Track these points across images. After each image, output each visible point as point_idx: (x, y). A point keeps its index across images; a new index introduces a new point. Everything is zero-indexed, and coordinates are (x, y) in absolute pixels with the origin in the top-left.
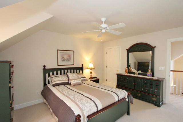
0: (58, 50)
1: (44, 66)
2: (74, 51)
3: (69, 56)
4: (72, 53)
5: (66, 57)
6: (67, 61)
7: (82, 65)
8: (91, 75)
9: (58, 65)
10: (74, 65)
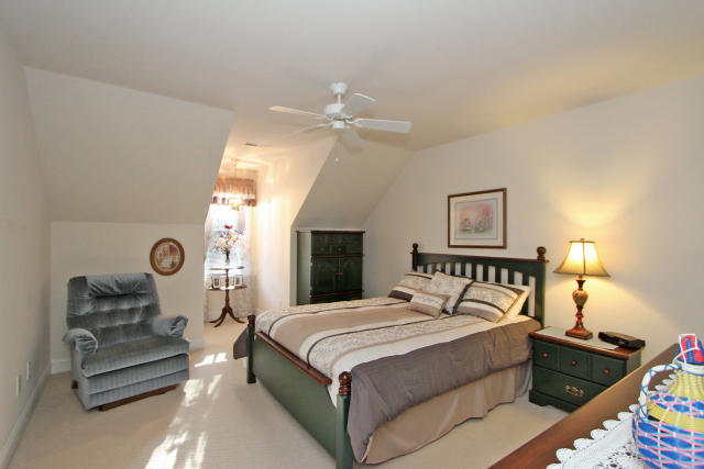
0: (449, 197)
1: (415, 246)
2: (503, 190)
3: (487, 213)
4: (496, 199)
5: (473, 216)
6: (477, 231)
7: (541, 251)
8: (580, 315)
9: (449, 246)
10: (504, 247)
